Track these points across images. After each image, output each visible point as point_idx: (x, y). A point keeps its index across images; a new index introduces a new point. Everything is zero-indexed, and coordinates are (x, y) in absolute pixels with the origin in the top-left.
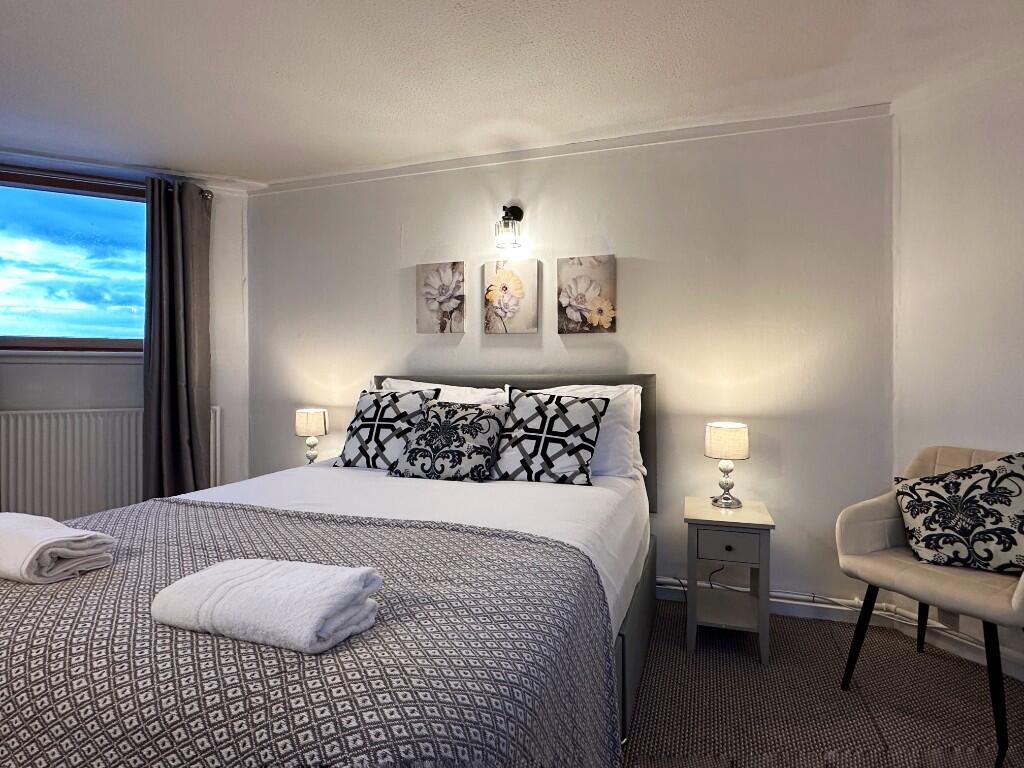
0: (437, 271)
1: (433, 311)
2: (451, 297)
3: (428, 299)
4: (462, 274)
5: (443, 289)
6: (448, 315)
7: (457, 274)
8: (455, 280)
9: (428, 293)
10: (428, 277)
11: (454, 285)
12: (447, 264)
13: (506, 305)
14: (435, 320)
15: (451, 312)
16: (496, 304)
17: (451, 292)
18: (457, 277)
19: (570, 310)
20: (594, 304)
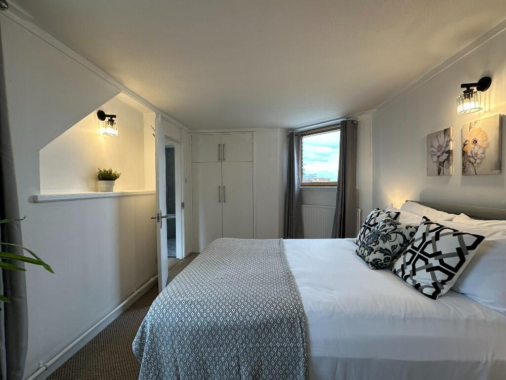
0: (437, 137)
1: (434, 162)
2: (444, 152)
3: (432, 155)
4: (449, 136)
5: (440, 147)
6: (441, 164)
8: (446, 141)
9: (432, 151)
10: (432, 142)
11: (445, 145)
12: (441, 131)
13: (476, 154)
14: (435, 167)
16: (469, 154)
17: (443, 149)
18: (447, 139)
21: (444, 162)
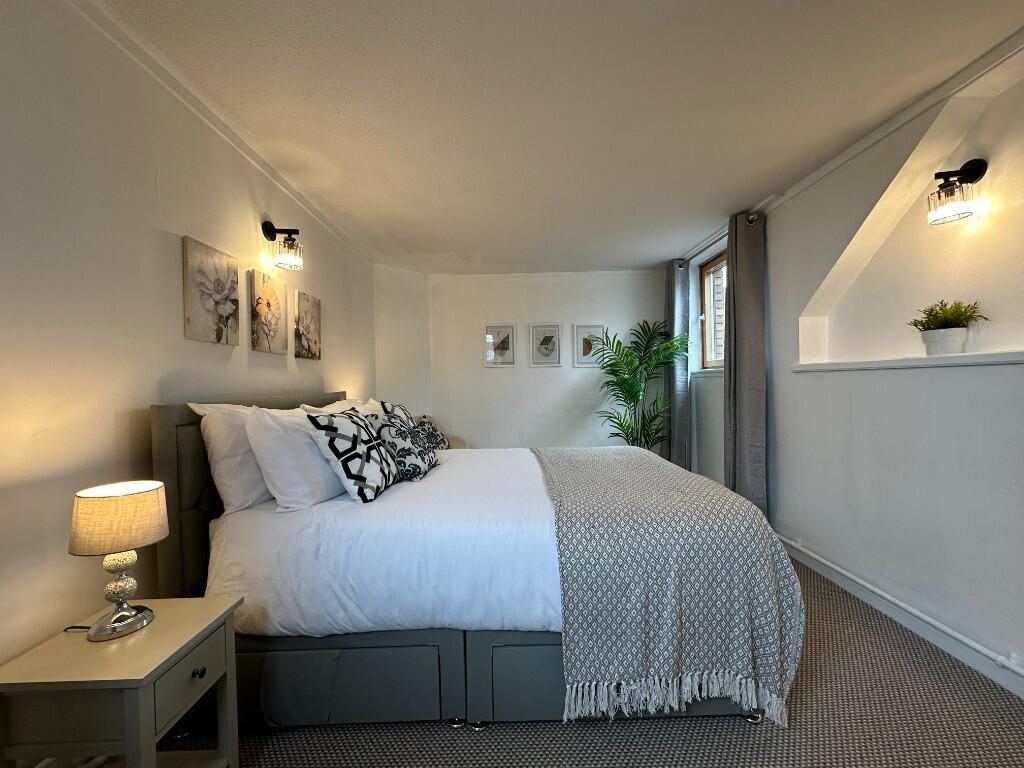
1: (208, 310)
2: (227, 298)
3: (203, 293)
4: (236, 273)
5: (219, 285)
6: (223, 320)
7: (232, 272)
9: (202, 284)
10: (202, 263)
11: (228, 285)
13: (270, 322)
14: (210, 324)
16: (263, 320)
17: (226, 292)
18: (231, 276)
19: (303, 338)
20: (313, 336)
21: (227, 318)
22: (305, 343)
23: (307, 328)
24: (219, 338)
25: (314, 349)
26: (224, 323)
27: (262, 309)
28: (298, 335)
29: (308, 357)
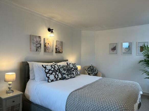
0: (36, 37)
1: (35, 46)
2: (39, 44)
3: (33, 43)
4: (41, 39)
5: (37, 41)
6: (38, 47)
7: (40, 39)
9: (34, 42)
10: (33, 38)
12: (38, 36)
13: (49, 47)
14: (35, 48)
15: (39, 47)
16: (47, 47)
17: (38, 43)
18: (40, 40)
19: (57, 49)
20: (60, 49)
22: (58, 50)
23: (59, 47)
24: (37, 50)
25: (60, 51)
26: (38, 48)
27: (47, 45)
28: (56, 49)
29: (59, 53)
